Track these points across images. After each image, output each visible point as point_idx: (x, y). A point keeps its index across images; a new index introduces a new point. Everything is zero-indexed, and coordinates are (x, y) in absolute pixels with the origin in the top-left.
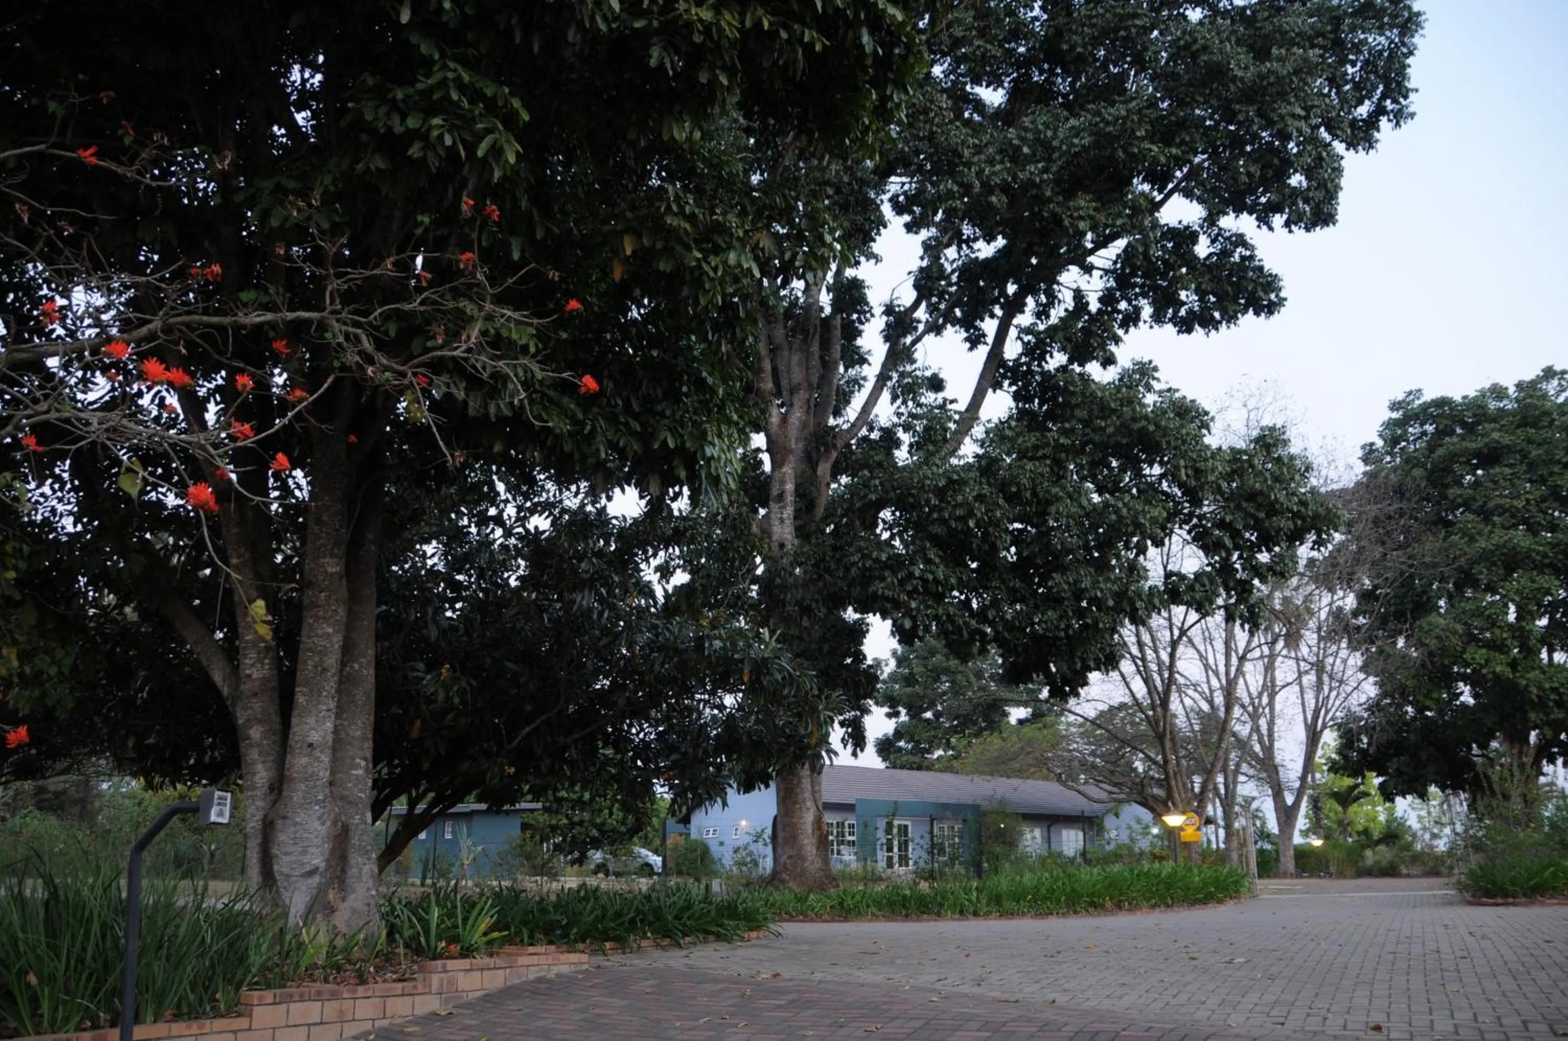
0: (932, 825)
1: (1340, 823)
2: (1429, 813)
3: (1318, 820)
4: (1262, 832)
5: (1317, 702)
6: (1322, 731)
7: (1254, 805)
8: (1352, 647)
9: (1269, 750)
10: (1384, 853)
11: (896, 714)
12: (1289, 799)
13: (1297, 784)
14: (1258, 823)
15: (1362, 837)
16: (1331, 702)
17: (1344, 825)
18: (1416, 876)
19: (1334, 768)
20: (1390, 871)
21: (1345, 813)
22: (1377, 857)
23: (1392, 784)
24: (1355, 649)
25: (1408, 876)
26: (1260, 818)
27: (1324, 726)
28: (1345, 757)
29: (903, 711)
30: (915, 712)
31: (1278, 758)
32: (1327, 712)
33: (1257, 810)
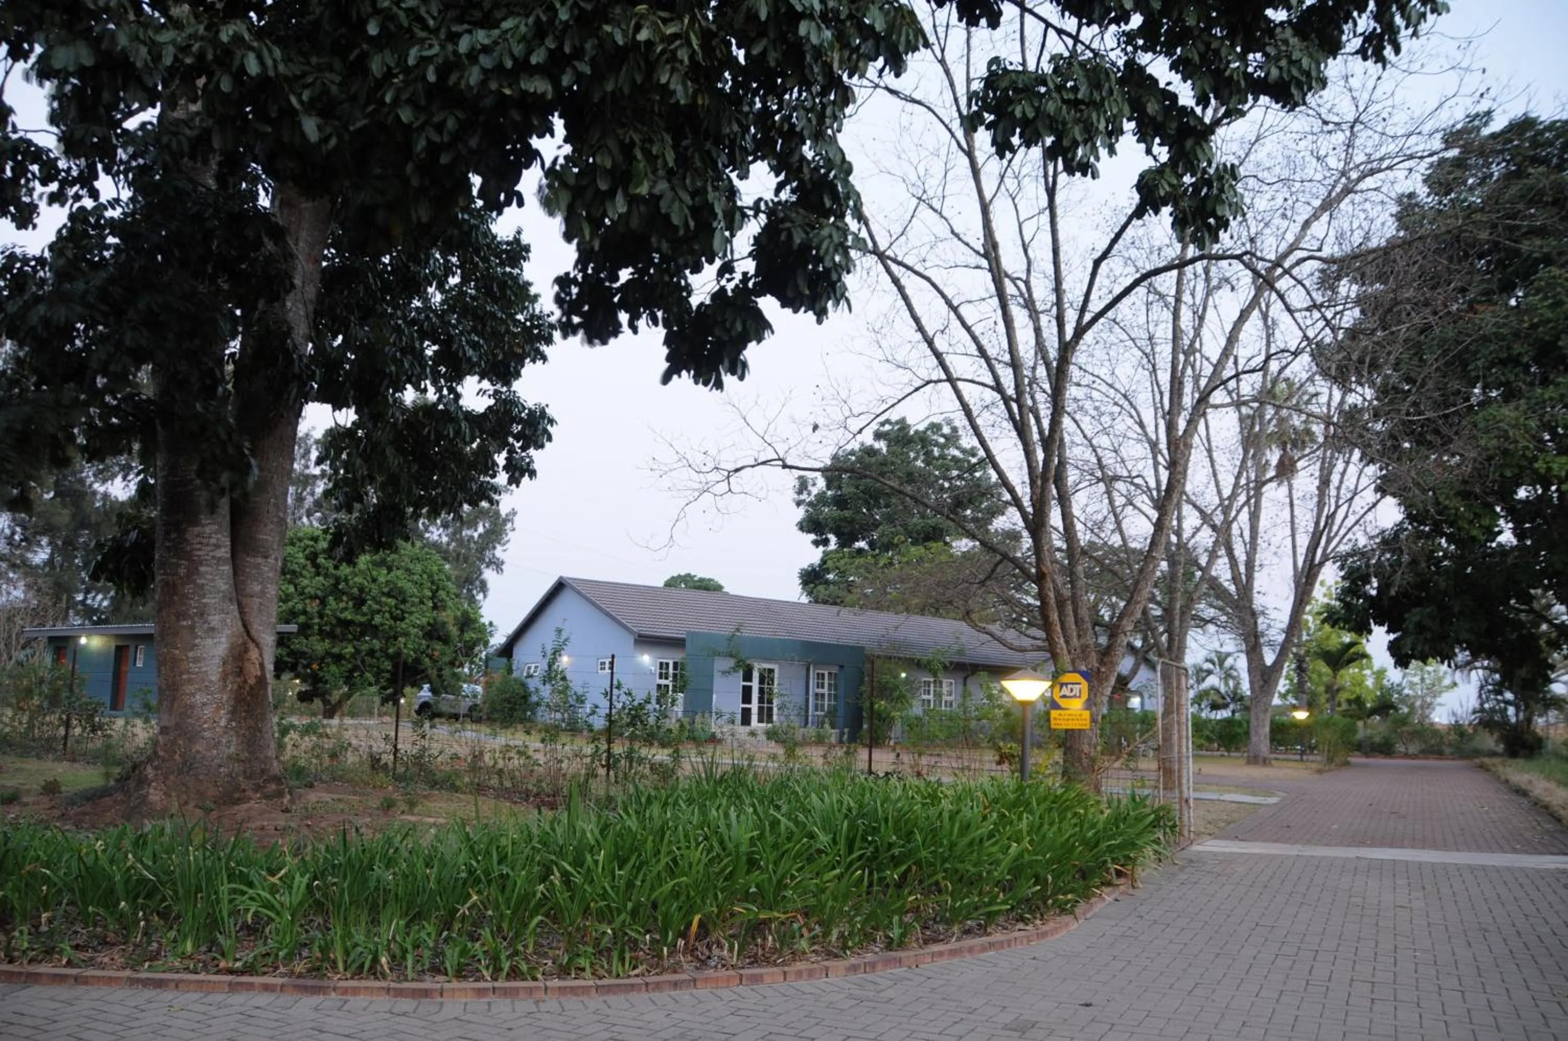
0: (808, 670)
1: (1328, 688)
2: (1423, 680)
3: (1301, 684)
4: (1235, 693)
5: (1317, 523)
6: (1322, 564)
7: (1229, 662)
8: (1367, 459)
9: (1245, 588)
10: (1375, 727)
11: (826, 542)
12: (1269, 658)
13: (1281, 638)
14: (1231, 683)
15: (1354, 706)
16: (1335, 528)
17: (1332, 691)
18: (1414, 757)
19: (1331, 618)
20: (1384, 749)
21: (1335, 677)
22: (1369, 731)
23: (1409, 641)
24: (1372, 461)
25: (1406, 756)
26: (1234, 678)
27: (1325, 558)
28: (1347, 606)
29: (833, 539)
30: (846, 540)
31: (1258, 602)
32: (1329, 541)
33: (1232, 668)
